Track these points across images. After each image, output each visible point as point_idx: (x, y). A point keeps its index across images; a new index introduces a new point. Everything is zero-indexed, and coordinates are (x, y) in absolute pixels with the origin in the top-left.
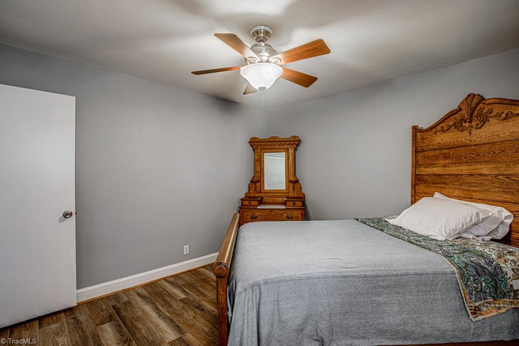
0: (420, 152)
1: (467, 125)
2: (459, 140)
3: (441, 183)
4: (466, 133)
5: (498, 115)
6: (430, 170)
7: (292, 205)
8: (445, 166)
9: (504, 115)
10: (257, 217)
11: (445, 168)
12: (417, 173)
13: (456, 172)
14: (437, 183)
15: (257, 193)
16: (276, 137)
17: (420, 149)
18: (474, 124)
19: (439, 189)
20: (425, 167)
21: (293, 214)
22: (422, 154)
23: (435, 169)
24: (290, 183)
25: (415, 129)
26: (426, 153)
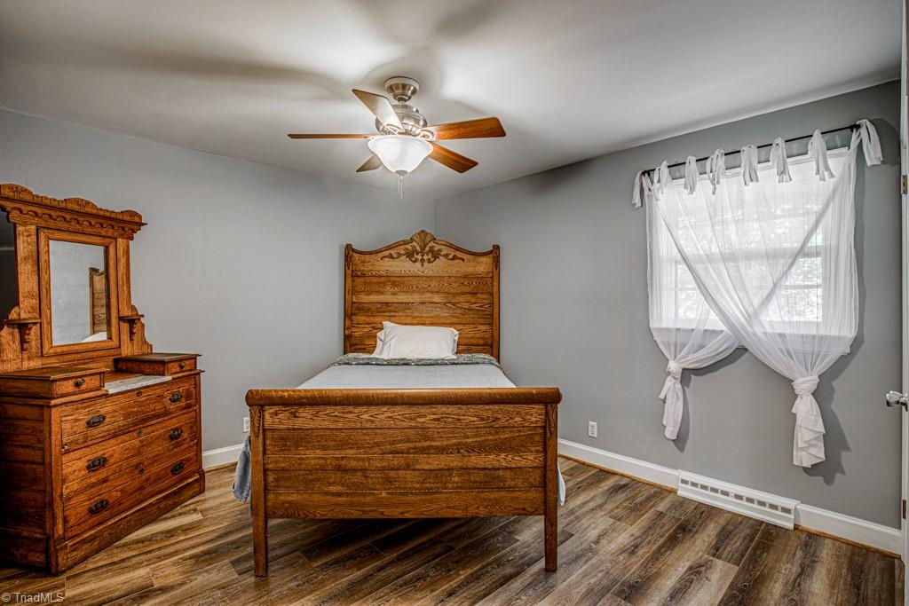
0: (358, 276)
1: (419, 257)
2: (412, 270)
3: (390, 311)
4: (418, 264)
5: (446, 256)
6: (374, 298)
7: (178, 369)
8: (394, 294)
9: (451, 257)
10: (104, 418)
11: (394, 296)
12: (355, 300)
13: (406, 301)
14: (384, 312)
15: (29, 359)
16: (88, 203)
17: (359, 274)
18: (425, 257)
19: (387, 318)
20: (367, 295)
21: (181, 389)
22: (362, 280)
23: (382, 297)
24: (122, 323)
25: (349, 247)
26: (367, 279)
